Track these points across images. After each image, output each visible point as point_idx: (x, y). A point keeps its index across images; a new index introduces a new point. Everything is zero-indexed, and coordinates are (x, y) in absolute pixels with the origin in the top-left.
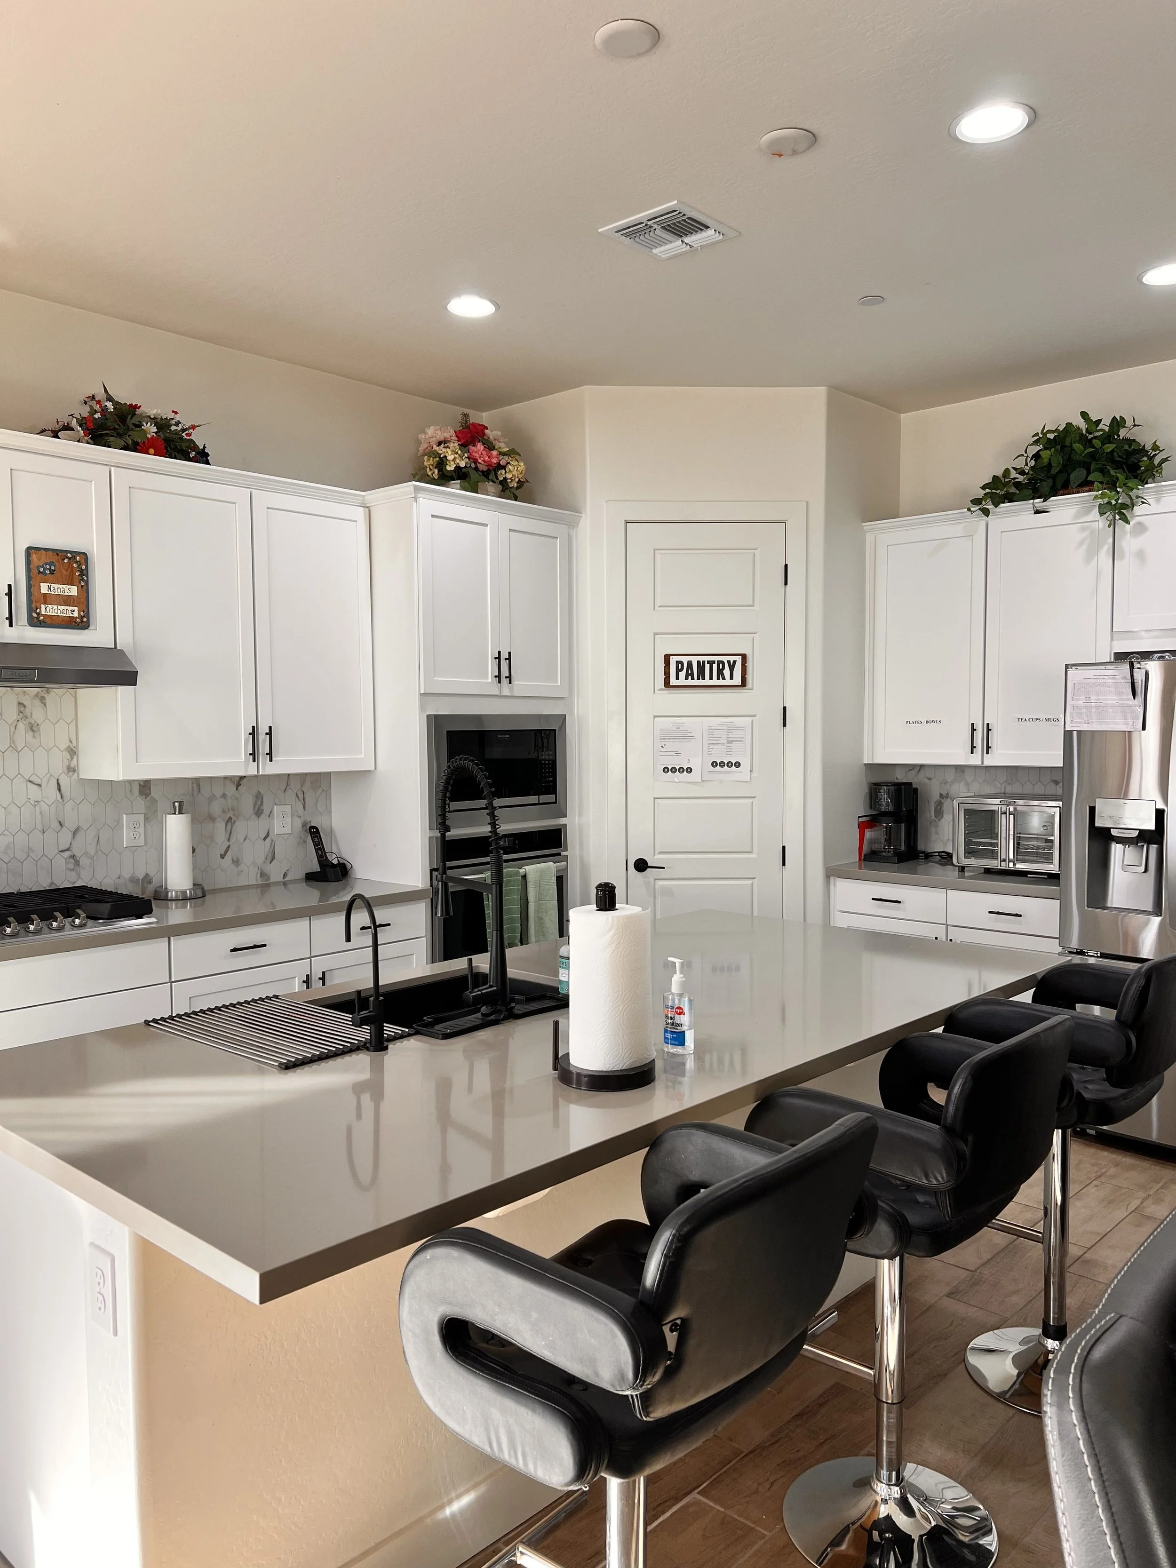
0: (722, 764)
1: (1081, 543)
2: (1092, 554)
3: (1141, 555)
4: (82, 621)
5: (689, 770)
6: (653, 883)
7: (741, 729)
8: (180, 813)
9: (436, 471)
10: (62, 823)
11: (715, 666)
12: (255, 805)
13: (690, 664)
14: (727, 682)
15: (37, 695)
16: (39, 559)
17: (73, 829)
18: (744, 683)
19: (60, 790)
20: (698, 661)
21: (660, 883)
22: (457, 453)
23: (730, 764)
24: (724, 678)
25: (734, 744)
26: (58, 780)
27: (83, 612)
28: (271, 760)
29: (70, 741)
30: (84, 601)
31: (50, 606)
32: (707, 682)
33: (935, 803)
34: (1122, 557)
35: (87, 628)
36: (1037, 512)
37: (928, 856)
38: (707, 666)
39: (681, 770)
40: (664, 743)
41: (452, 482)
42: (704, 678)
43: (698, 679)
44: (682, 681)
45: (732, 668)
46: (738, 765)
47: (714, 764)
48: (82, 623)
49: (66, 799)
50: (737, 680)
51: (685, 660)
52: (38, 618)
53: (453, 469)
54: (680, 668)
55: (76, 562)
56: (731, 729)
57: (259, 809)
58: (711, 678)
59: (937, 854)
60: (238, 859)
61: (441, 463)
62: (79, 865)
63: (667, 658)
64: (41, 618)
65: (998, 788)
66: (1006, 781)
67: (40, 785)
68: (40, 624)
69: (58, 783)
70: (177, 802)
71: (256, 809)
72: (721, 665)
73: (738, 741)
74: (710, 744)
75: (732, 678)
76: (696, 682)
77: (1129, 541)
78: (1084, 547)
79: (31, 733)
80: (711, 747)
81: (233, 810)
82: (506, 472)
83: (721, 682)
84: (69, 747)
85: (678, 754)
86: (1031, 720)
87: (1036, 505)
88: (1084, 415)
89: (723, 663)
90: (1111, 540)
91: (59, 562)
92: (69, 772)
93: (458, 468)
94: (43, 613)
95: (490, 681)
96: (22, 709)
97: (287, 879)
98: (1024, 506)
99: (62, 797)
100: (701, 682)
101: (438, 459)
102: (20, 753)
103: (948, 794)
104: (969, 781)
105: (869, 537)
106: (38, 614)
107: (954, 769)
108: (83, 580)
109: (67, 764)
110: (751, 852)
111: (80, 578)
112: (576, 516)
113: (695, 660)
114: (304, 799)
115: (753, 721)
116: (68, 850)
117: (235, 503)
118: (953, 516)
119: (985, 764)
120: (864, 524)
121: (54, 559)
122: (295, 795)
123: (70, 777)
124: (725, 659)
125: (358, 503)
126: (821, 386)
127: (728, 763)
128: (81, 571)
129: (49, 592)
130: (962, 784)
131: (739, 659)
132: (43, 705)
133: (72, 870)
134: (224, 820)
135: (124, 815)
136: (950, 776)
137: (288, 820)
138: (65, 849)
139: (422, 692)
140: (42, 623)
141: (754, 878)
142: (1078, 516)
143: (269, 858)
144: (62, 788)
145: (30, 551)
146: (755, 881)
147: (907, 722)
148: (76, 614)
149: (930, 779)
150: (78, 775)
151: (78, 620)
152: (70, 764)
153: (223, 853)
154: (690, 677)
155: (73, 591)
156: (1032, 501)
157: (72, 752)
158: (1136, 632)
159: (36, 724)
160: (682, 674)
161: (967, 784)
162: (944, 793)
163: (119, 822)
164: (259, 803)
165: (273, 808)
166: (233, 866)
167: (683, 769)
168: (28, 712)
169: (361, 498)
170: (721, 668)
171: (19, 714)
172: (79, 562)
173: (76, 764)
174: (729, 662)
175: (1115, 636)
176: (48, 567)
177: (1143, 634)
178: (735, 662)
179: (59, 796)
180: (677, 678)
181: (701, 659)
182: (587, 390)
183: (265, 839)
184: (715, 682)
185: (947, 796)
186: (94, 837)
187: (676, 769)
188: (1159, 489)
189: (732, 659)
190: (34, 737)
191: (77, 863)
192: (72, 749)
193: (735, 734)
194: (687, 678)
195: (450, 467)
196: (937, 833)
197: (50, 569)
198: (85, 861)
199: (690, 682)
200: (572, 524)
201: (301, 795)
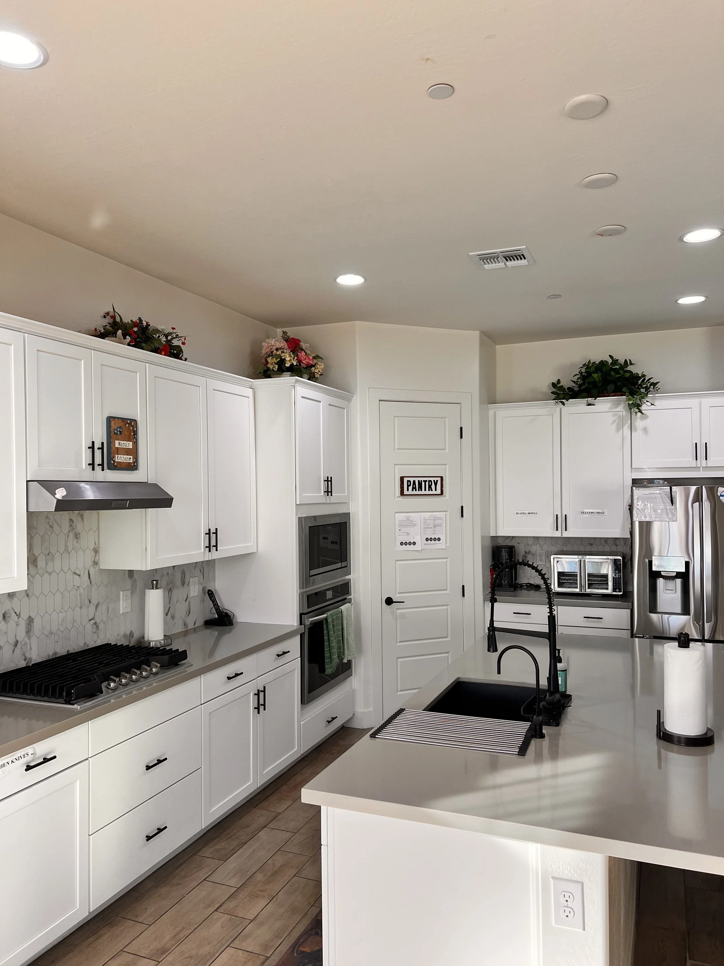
0: (431, 539)
1: (614, 422)
2: (620, 427)
3: (645, 430)
4: (134, 465)
5: (414, 543)
6: (395, 611)
7: (440, 518)
8: (157, 588)
9: (277, 367)
10: (90, 600)
11: (427, 483)
12: (182, 578)
13: (414, 482)
14: (434, 492)
15: (79, 514)
16: (115, 424)
17: (95, 604)
18: (442, 493)
19: (89, 578)
20: (418, 480)
21: (399, 611)
22: (291, 357)
23: (435, 539)
24: (432, 490)
25: (437, 528)
26: (89, 571)
27: (135, 459)
28: (217, 550)
29: (95, 544)
30: (134, 452)
31: (120, 456)
32: (423, 492)
33: (523, 556)
34: (636, 430)
35: (136, 470)
36: (589, 405)
37: (521, 586)
38: (423, 483)
39: (410, 543)
40: (401, 528)
41: (284, 373)
42: (421, 490)
43: (419, 490)
44: (410, 492)
45: (436, 484)
46: (439, 539)
47: (427, 539)
48: (133, 467)
49: (93, 583)
50: (438, 491)
51: (412, 480)
52: (114, 464)
53: (289, 366)
54: (409, 484)
55: (132, 426)
56: (435, 519)
57: (183, 581)
58: (425, 490)
59: (525, 584)
60: (174, 615)
61: (282, 362)
62: (98, 629)
63: (402, 479)
64: (116, 464)
65: (558, 548)
66: (563, 544)
67: (79, 575)
68: (115, 468)
69: (89, 574)
70: (155, 580)
71: (182, 581)
72: (430, 482)
73: (439, 526)
74: (425, 528)
75: (436, 490)
76: (418, 492)
77: (639, 423)
78: (615, 425)
79: (76, 539)
80: (425, 529)
81: (172, 583)
82: (315, 368)
83: (430, 492)
84: (95, 547)
85: (408, 534)
86: (589, 513)
87: (589, 401)
88: (611, 356)
89: (431, 481)
90: (629, 422)
91: (124, 426)
92: (94, 565)
93: (292, 365)
94: (116, 461)
95: (322, 495)
96: (72, 523)
97: (196, 626)
98: (582, 401)
99: (91, 583)
100: (420, 493)
101: (279, 359)
102: (70, 554)
103: (529, 551)
104: (542, 544)
105: (491, 413)
106: (114, 461)
107: (533, 539)
108: (134, 438)
109: (93, 559)
110: (446, 590)
111: (134, 437)
112: (351, 395)
113: (417, 480)
114: (203, 572)
115: (446, 515)
116: (93, 619)
117: (199, 387)
118: (541, 404)
119: (564, 536)
120: (489, 405)
121: (121, 424)
122: (199, 570)
123: (95, 568)
124: (432, 479)
125: (249, 386)
126: (477, 331)
127: (434, 539)
128: (134, 432)
129: (119, 447)
130: (538, 546)
131: (439, 479)
132: (82, 520)
133: (95, 633)
134: (167, 590)
135: (121, 592)
136: (531, 542)
137: (197, 586)
138: (92, 618)
139: (298, 503)
140: (116, 467)
141: (448, 605)
142: (611, 408)
143: (188, 614)
144: (91, 576)
145: (110, 419)
146: (449, 606)
147: (517, 513)
148: (131, 461)
149: (519, 543)
150: (99, 567)
151: (133, 465)
152: (95, 559)
153: (167, 612)
154: (414, 489)
155: (130, 445)
156: (587, 399)
157: (96, 551)
158: (644, 468)
159: (78, 533)
160: (410, 488)
161: (541, 546)
162: (528, 551)
163: (118, 596)
164: (183, 577)
165: (190, 580)
166: (171, 620)
167: (411, 543)
168: (74, 525)
169: (251, 383)
170: (430, 484)
171: (70, 527)
172: (133, 426)
173: (98, 559)
174: (434, 481)
175: (633, 470)
176: (119, 429)
177: (647, 470)
178: (437, 481)
179: (89, 582)
180: (408, 490)
181: (420, 479)
182: (358, 324)
183: (186, 601)
184: (427, 492)
185: (529, 552)
186: (106, 609)
187: (407, 543)
188: (654, 397)
189: (436, 479)
190: (77, 542)
191: (97, 627)
192: (96, 549)
193: (438, 522)
194: (413, 490)
195: (288, 365)
196: (524, 573)
197: (120, 431)
198: (101, 626)
199: (414, 492)
200: (349, 400)
201: (202, 570)
